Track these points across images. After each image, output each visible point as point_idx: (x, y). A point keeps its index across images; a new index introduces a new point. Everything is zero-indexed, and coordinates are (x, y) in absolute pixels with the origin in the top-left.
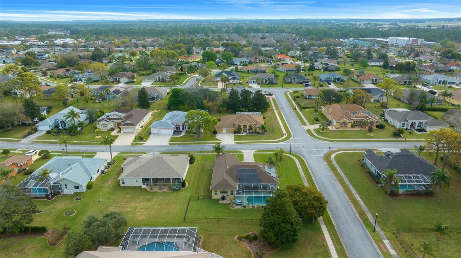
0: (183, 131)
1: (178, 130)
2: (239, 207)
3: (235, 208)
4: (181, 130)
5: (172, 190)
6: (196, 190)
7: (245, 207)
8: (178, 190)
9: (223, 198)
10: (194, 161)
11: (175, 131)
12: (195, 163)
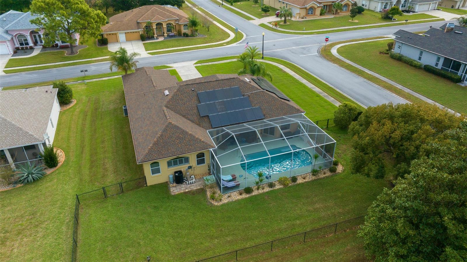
0: (35, 47)
1: (25, 46)
2: (235, 196)
3: (225, 200)
4: (31, 44)
5: (16, 183)
6: (91, 167)
7: (248, 190)
8: (35, 180)
9: (179, 178)
10: (71, 96)
11: (17, 49)
12: (74, 102)
